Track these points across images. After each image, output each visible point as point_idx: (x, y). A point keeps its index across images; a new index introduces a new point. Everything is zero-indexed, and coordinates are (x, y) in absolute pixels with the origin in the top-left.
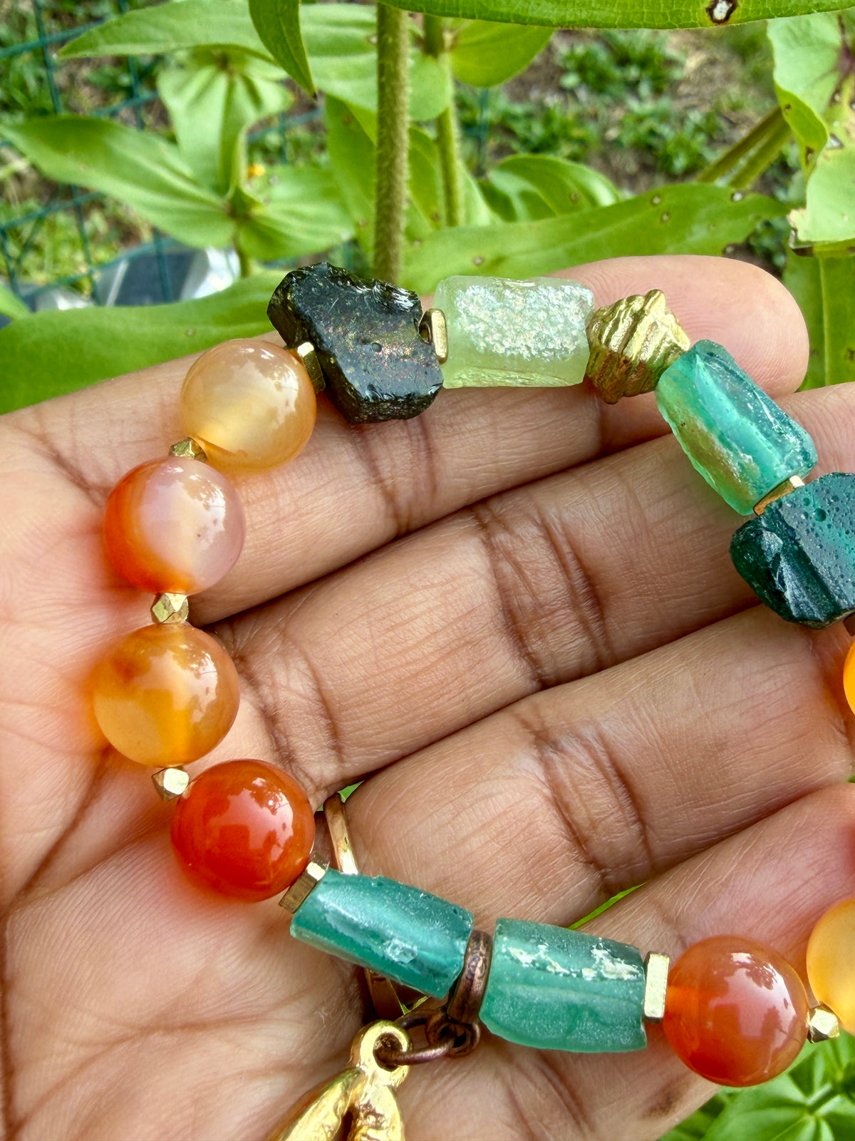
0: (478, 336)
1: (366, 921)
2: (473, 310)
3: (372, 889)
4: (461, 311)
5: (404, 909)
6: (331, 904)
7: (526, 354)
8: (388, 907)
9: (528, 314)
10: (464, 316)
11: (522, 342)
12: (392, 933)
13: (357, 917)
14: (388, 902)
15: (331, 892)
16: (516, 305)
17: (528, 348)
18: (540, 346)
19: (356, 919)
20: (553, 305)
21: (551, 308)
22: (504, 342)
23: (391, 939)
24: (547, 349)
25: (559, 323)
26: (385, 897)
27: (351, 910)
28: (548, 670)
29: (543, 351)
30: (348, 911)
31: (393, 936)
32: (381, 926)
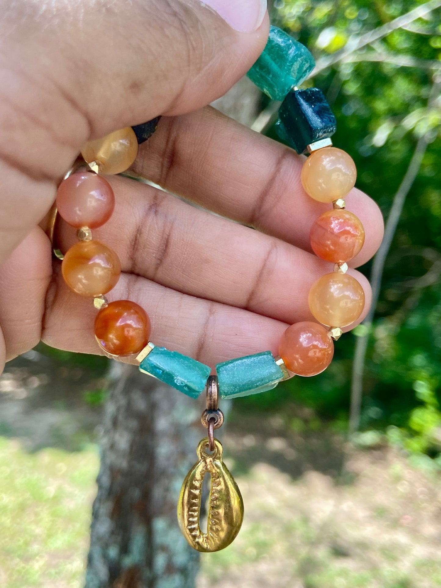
1: (167, 369)
3: (171, 357)
5: (183, 366)
6: (154, 361)
8: (177, 364)
12: (177, 374)
13: (164, 367)
14: (177, 362)
15: (155, 357)
19: (163, 368)
23: (177, 377)
26: (176, 360)
27: (162, 364)
30: (161, 364)
31: (178, 376)
32: (173, 371)
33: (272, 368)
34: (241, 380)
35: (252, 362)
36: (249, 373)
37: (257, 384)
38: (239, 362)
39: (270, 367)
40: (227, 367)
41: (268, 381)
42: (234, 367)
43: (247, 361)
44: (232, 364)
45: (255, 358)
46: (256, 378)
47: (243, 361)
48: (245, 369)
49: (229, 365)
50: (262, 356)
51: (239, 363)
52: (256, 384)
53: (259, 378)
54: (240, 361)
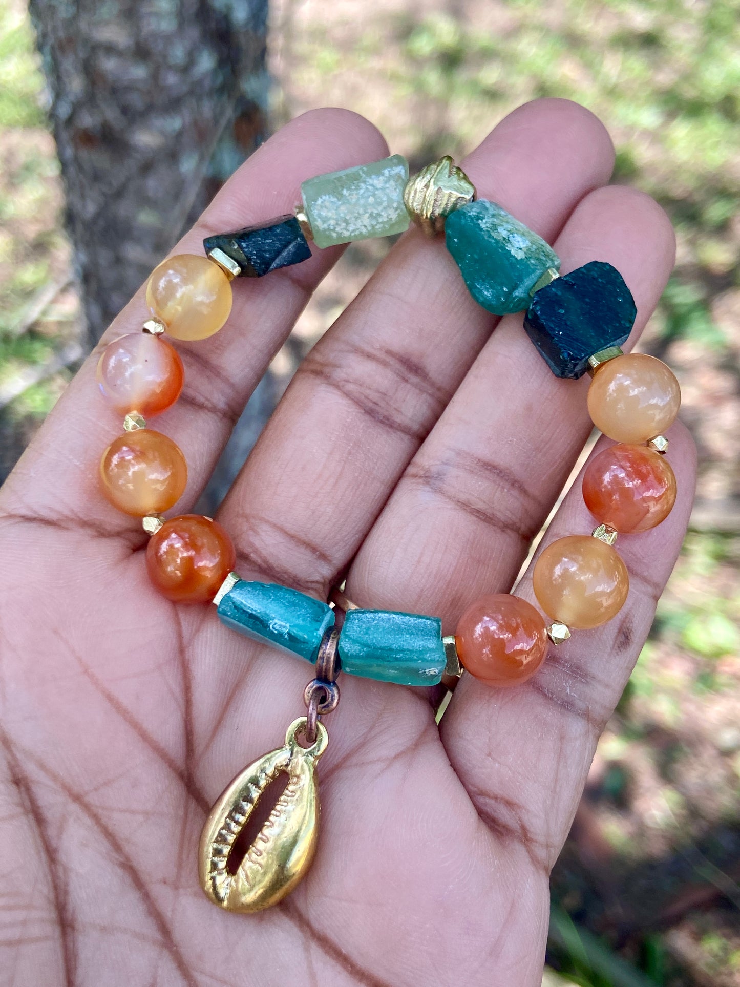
0: (331, 230)
1: (258, 609)
2: (324, 213)
4: (316, 218)
5: (282, 602)
7: (364, 231)
9: (362, 201)
10: (319, 219)
11: (360, 224)
12: (274, 616)
15: (240, 592)
16: (352, 199)
17: (365, 226)
18: (374, 223)
20: (378, 189)
21: (377, 192)
22: (348, 228)
23: (273, 620)
24: (378, 223)
25: (384, 201)
28: (416, 427)
29: (376, 225)
31: (274, 618)
32: (268, 612)
33: (431, 641)
34: (374, 641)
35: (404, 622)
36: (391, 636)
37: (397, 656)
38: (384, 616)
39: (429, 639)
40: (363, 616)
41: (415, 657)
42: (374, 620)
43: (397, 619)
44: (372, 615)
45: (411, 619)
46: (399, 646)
47: (391, 616)
48: (388, 628)
49: (367, 615)
50: (424, 620)
51: (384, 618)
52: (394, 656)
53: (404, 647)
54: (386, 615)
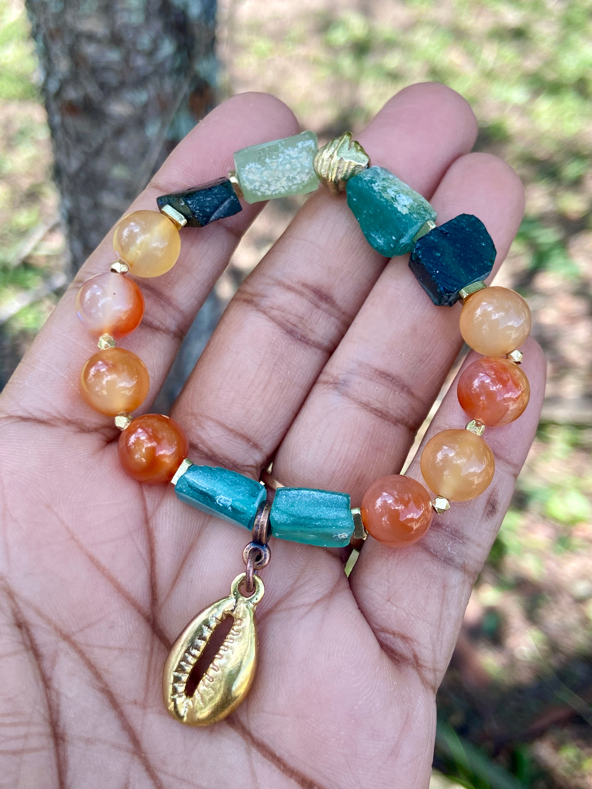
0: (256, 190)
1: (207, 487)
2: (251, 177)
4: (245, 180)
6: (191, 479)
7: (283, 190)
9: (280, 168)
10: (247, 182)
11: (280, 185)
13: (203, 485)
16: (272, 166)
17: (283, 187)
18: (290, 184)
20: (293, 158)
21: (292, 161)
22: (270, 189)
24: (294, 185)
25: (298, 168)
27: (201, 482)
28: (326, 343)
29: (292, 186)
30: (199, 482)
31: (220, 494)
32: (215, 489)
33: (343, 512)
34: (298, 512)
35: (321, 497)
36: (311, 508)
39: (341, 510)
40: (289, 493)
41: (330, 524)
42: (298, 496)
43: (316, 495)
44: (296, 492)
45: (326, 495)
46: (318, 516)
47: (311, 493)
48: (309, 502)
49: (292, 492)
50: (337, 496)
51: (306, 494)
52: (314, 523)
53: (322, 517)
54: (307, 491)
